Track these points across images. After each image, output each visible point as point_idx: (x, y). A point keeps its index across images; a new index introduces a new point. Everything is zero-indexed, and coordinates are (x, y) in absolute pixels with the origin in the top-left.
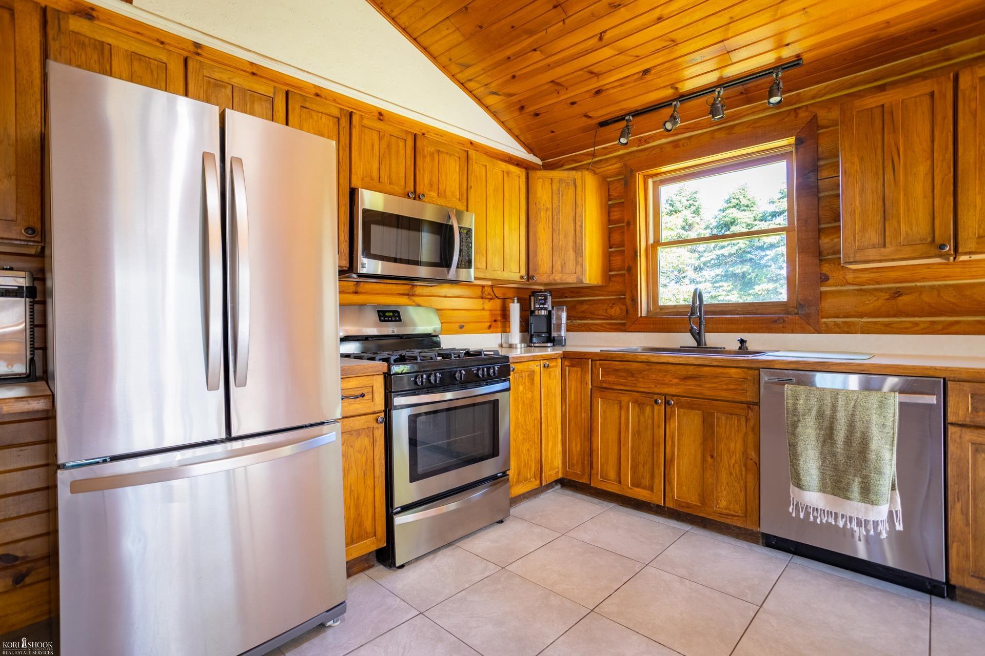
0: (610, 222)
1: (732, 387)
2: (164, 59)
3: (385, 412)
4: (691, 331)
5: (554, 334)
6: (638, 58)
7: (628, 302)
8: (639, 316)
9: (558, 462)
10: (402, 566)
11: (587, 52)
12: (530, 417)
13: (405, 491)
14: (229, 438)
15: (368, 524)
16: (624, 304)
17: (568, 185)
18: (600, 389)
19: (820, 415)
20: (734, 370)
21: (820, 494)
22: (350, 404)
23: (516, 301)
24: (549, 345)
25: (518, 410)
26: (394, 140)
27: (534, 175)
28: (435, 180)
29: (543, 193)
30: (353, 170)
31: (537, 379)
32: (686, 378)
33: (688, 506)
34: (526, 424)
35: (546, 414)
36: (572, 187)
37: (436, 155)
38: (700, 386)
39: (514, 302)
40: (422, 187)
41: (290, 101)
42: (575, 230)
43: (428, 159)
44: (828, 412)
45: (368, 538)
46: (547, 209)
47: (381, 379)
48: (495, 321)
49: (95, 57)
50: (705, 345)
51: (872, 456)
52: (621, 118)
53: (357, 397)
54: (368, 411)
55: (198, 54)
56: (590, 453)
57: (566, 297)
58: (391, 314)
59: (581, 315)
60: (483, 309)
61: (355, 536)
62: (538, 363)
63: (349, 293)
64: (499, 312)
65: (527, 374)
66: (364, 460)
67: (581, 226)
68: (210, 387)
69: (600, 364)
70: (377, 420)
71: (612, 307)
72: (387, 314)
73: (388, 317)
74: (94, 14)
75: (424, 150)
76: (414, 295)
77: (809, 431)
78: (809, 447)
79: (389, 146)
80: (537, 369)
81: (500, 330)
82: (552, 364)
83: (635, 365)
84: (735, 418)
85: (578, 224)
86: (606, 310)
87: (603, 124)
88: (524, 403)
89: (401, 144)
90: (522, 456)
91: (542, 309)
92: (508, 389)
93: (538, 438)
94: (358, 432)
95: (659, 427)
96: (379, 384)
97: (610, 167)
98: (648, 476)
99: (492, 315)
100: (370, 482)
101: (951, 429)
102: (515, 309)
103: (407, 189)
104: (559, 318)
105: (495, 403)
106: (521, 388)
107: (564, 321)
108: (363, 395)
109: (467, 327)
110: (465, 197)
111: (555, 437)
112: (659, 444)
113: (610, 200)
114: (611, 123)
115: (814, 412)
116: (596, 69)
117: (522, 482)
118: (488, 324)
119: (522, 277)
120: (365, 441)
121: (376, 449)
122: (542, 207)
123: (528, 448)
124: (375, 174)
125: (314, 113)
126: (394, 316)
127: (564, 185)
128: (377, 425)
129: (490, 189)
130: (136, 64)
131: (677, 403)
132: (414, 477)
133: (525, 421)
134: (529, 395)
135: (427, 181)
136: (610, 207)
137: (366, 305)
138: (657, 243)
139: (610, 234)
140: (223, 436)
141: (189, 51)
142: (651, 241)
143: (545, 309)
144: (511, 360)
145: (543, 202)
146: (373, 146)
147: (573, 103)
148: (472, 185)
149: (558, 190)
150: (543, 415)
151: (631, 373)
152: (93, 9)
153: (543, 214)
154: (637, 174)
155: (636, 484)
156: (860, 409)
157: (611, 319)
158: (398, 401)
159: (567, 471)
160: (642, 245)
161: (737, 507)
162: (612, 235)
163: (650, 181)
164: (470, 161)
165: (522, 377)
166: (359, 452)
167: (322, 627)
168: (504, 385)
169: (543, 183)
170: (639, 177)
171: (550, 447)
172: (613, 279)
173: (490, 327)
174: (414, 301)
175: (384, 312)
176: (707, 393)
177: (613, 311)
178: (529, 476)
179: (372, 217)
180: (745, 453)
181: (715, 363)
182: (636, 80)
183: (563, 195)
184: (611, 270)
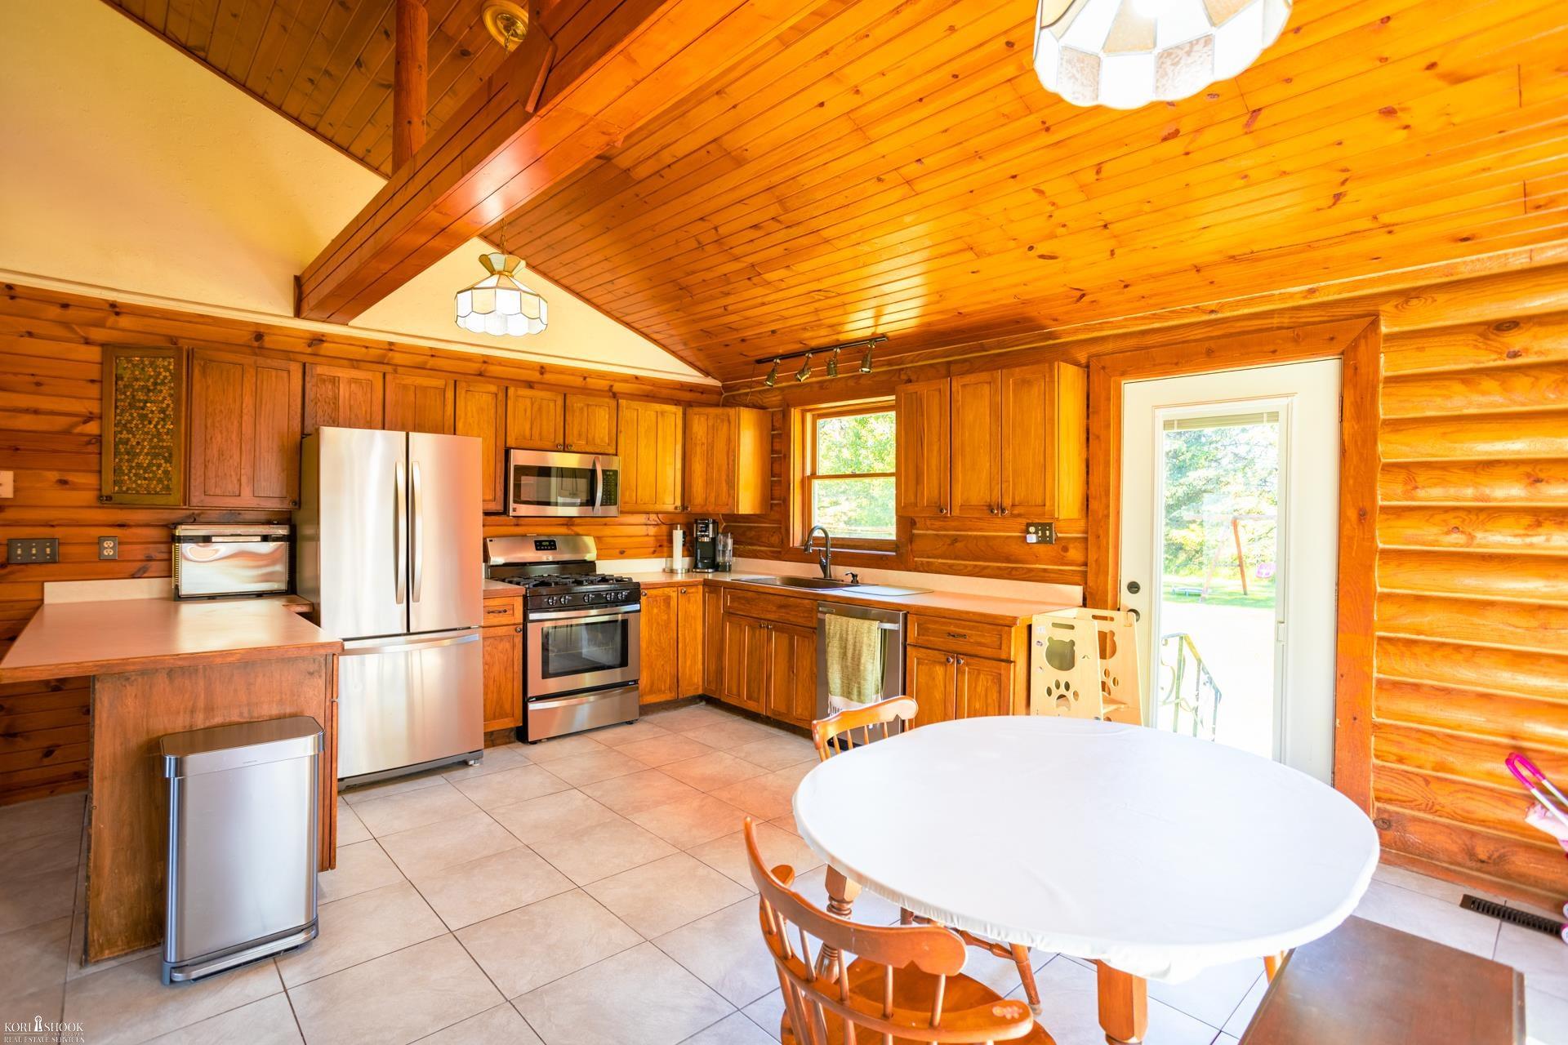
0: (773, 451)
1: (806, 615)
2: (371, 378)
3: (523, 624)
4: (820, 563)
5: (720, 559)
6: (761, 323)
7: (783, 530)
8: (791, 546)
9: (698, 679)
10: (534, 743)
11: (720, 316)
12: (665, 635)
13: (537, 685)
14: (409, 633)
15: (507, 706)
16: (781, 533)
17: (722, 421)
18: (729, 613)
19: (841, 638)
20: (807, 601)
21: (841, 698)
22: (495, 617)
23: (679, 528)
24: (710, 571)
25: (652, 629)
26: (545, 402)
27: (691, 411)
28: (584, 430)
29: (699, 426)
30: (508, 434)
31: (673, 603)
32: (781, 607)
33: (780, 714)
34: (660, 643)
35: (684, 635)
36: (726, 424)
37: (585, 409)
38: (788, 614)
39: (677, 529)
40: (571, 437)
41: (457, 389)
42: (728, 464)
43: (577, 414)
44: (844, 636)
45: (507, 717)
46: (703, 444)
47: (520, 600)
48: (660, 546)
49: (330, 387)
50: (830, 576)
51: (862, 668)
52: (770, 360)
53: (500, 612)
54: (510, 623)
55: (392, 350)
56: (720, 671)
57: (739, 522)
58: (548, 543)
59: (749, 541)
60: (648, 535)
61: (497, 714)
62: (675, 589)
63: (511, 525)
64: (665, 538)
65: (662, 598)
66: (505, 659)
67: (734, 461)
68: (398, 601)
69: (729, 592)
70: (516, 630)
71: (772, 536)
72: (544, 544)
73: (544, 546)
74: (324, 339)
75: (573, 406)
76: (572, 525)
77: (835, 649)
78: (834, 662)
79: (540, 409)
80: (674, 595)
81: (665, 554)
82: (693, 590)
83: (750, 594)
84: (806, 639)
85: (731, 458)
86: (768, 538)
87: (759, 362)
88: (658, 623)
89: (552, 405)
90: (656, 670)
91: (703, 536)
92: (639, 611)
93: (673, 656)
94: (501, 638)
95: (763, 647)
96: (518, 604)
97: (774, 399)
98: (756, 690)
99: (657, 540)
100: (510, 675)
101: (908, 648)
102: (678, 535)
103: (557, 442)
104: (725, 546)
105: (625, 623)
106: (655, 611)
107: (730, 547)
108: (505, 611)
109: (628, 552)
110: (614, 443)
111: (695, 656)
112: (763, 662)
113: (773, 430)
114: (764, 362)
115: (838, 636)
116: (733, 326)
117: (655, 693)
118: (653, 549)
119: (676, 508)
120: (508, 645)
121: (515, 652)
122: (698, 442)
123: (662, 663)
124: (528, 433)
125: (476, 394)
126: (550, 545)
127: (719, 421)
128: (516, 634)
129: (642, 430)
130: (353, 385)
131: (774, 628)
132: (546, 675)
133: (660, 639)
134: (665, 617)
135: (576, 432)
136: (773, 436)
137: (525, 536)
138: (814, 475)
139: (772, 463)
140: (405, 631)
141: (385, 349)
142: (808, 472)
143: (707, 536)
144: (642, 587)
145: (699, 437)
146: (525, 410)
147: (727, 345)
148: (623, 429)
149: (713, 426)
150: (679, 635)
151: (748, 601)
152: (323, 336)
153: (698, 450)
154: (793, 409)
155: (750, 697)
156: (859, 633)
157: (773, 547)
158: (533, 616)
159: (706, 688)
160: (796, 476)
161: (807, 714)
162: (774, 465)
163: (809, 416)
164: (620, 409)
165: (657, 601)
166: (501, 652)
167: (464, 764)
168: (636, 607)
169: (699, 419)
170: (795, 414)
171: (688, 665)
172: (775, 508)
173: (654, 552)
174: (572, 530)
175: (541, 542)
176: (792, 619)
177: (773, 539)
178: (663, 688)
179: (522, 470)
180: (811, 669)
181: (796, 595)
182: (769, 336)
183: (717, 430)
184: (772, 499)
